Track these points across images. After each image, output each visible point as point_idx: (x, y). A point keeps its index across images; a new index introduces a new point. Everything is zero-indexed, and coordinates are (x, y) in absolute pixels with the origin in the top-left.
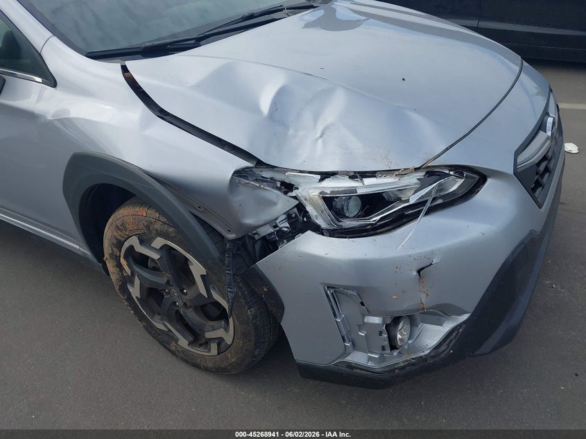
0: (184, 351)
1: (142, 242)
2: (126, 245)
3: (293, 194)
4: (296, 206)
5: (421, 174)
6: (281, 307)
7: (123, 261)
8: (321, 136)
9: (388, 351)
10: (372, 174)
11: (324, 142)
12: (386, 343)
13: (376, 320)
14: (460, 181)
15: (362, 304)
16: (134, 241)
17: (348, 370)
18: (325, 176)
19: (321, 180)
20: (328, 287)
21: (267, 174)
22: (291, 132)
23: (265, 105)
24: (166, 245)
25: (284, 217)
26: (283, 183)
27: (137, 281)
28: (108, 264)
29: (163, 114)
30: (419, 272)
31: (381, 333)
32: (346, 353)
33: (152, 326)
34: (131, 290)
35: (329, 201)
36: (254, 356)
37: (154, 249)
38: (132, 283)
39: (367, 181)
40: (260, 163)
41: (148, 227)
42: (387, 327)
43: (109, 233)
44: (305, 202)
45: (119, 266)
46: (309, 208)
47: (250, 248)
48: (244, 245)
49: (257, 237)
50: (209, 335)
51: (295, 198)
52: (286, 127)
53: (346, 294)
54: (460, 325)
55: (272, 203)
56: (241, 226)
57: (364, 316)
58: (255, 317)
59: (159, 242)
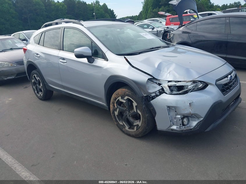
0: (127, 131)
1: (122, 98)
2: (117, 99)
3: (161, 86)
4: (161, 89)
5: (192, 82)
6: (155, 113)
7: (115, 104)
8: (169, 73)
9: (182, 126)
10: (180, 82)
11: (170, 74)
12: (181, 123)
13: (179, 116)
14: (202, 85)
15: (176, 111)
16: (120, 98)
17: (171, 131)
18: (169, 81)
19: (168, 82)
20: (168, 107)
21: (155, 81)
22: (162, 72)
23: (156, 66)
24: (128, 98)
25: (158, 91)
26: (159, 83)
27: (118, 110)
28: (111, 105)
29: (133, 67)
30: (190, 104)
31: (180, 120)
32: (171, 126)
33: (119, 123)
34: (115, 113)
35: (170, 87)
36: (146, 129)
37: (125, 100)
38: (116, 111)
39: (179, 83)
40: (154, 78)
41: (124, 93)
42: (182, 119)
43: (114, 96)
44: (163, 87)
45: (114, 106)
46: (165, 89)
47: (149, 99)
48: (147, 99)
49: (151, 96)
50: (135, 124)
51: (162, 87)
52: (161, 71)
53: (172, 109)
54: (201, 121)
55: (155, 87)
56: (148, 92)
57: (176, 115)
58: (148, 117)
59: (126, 98)
